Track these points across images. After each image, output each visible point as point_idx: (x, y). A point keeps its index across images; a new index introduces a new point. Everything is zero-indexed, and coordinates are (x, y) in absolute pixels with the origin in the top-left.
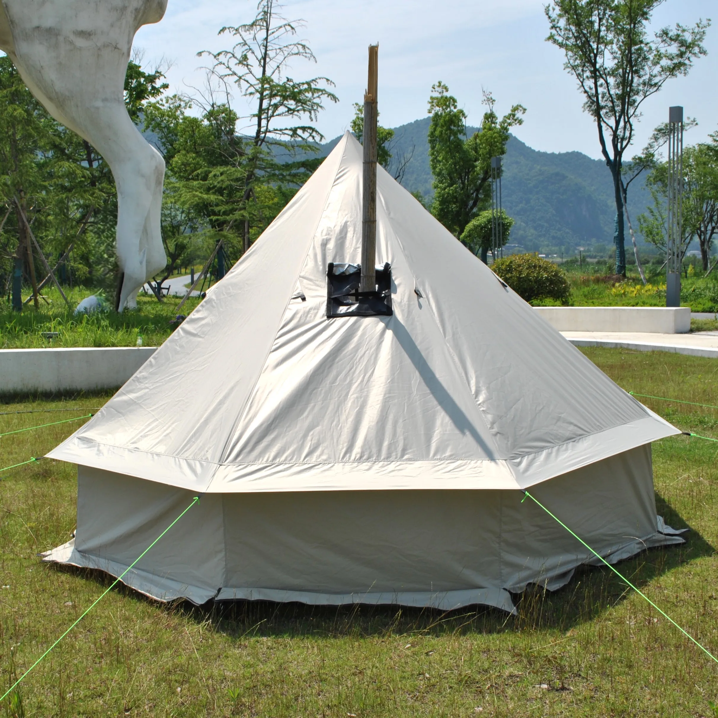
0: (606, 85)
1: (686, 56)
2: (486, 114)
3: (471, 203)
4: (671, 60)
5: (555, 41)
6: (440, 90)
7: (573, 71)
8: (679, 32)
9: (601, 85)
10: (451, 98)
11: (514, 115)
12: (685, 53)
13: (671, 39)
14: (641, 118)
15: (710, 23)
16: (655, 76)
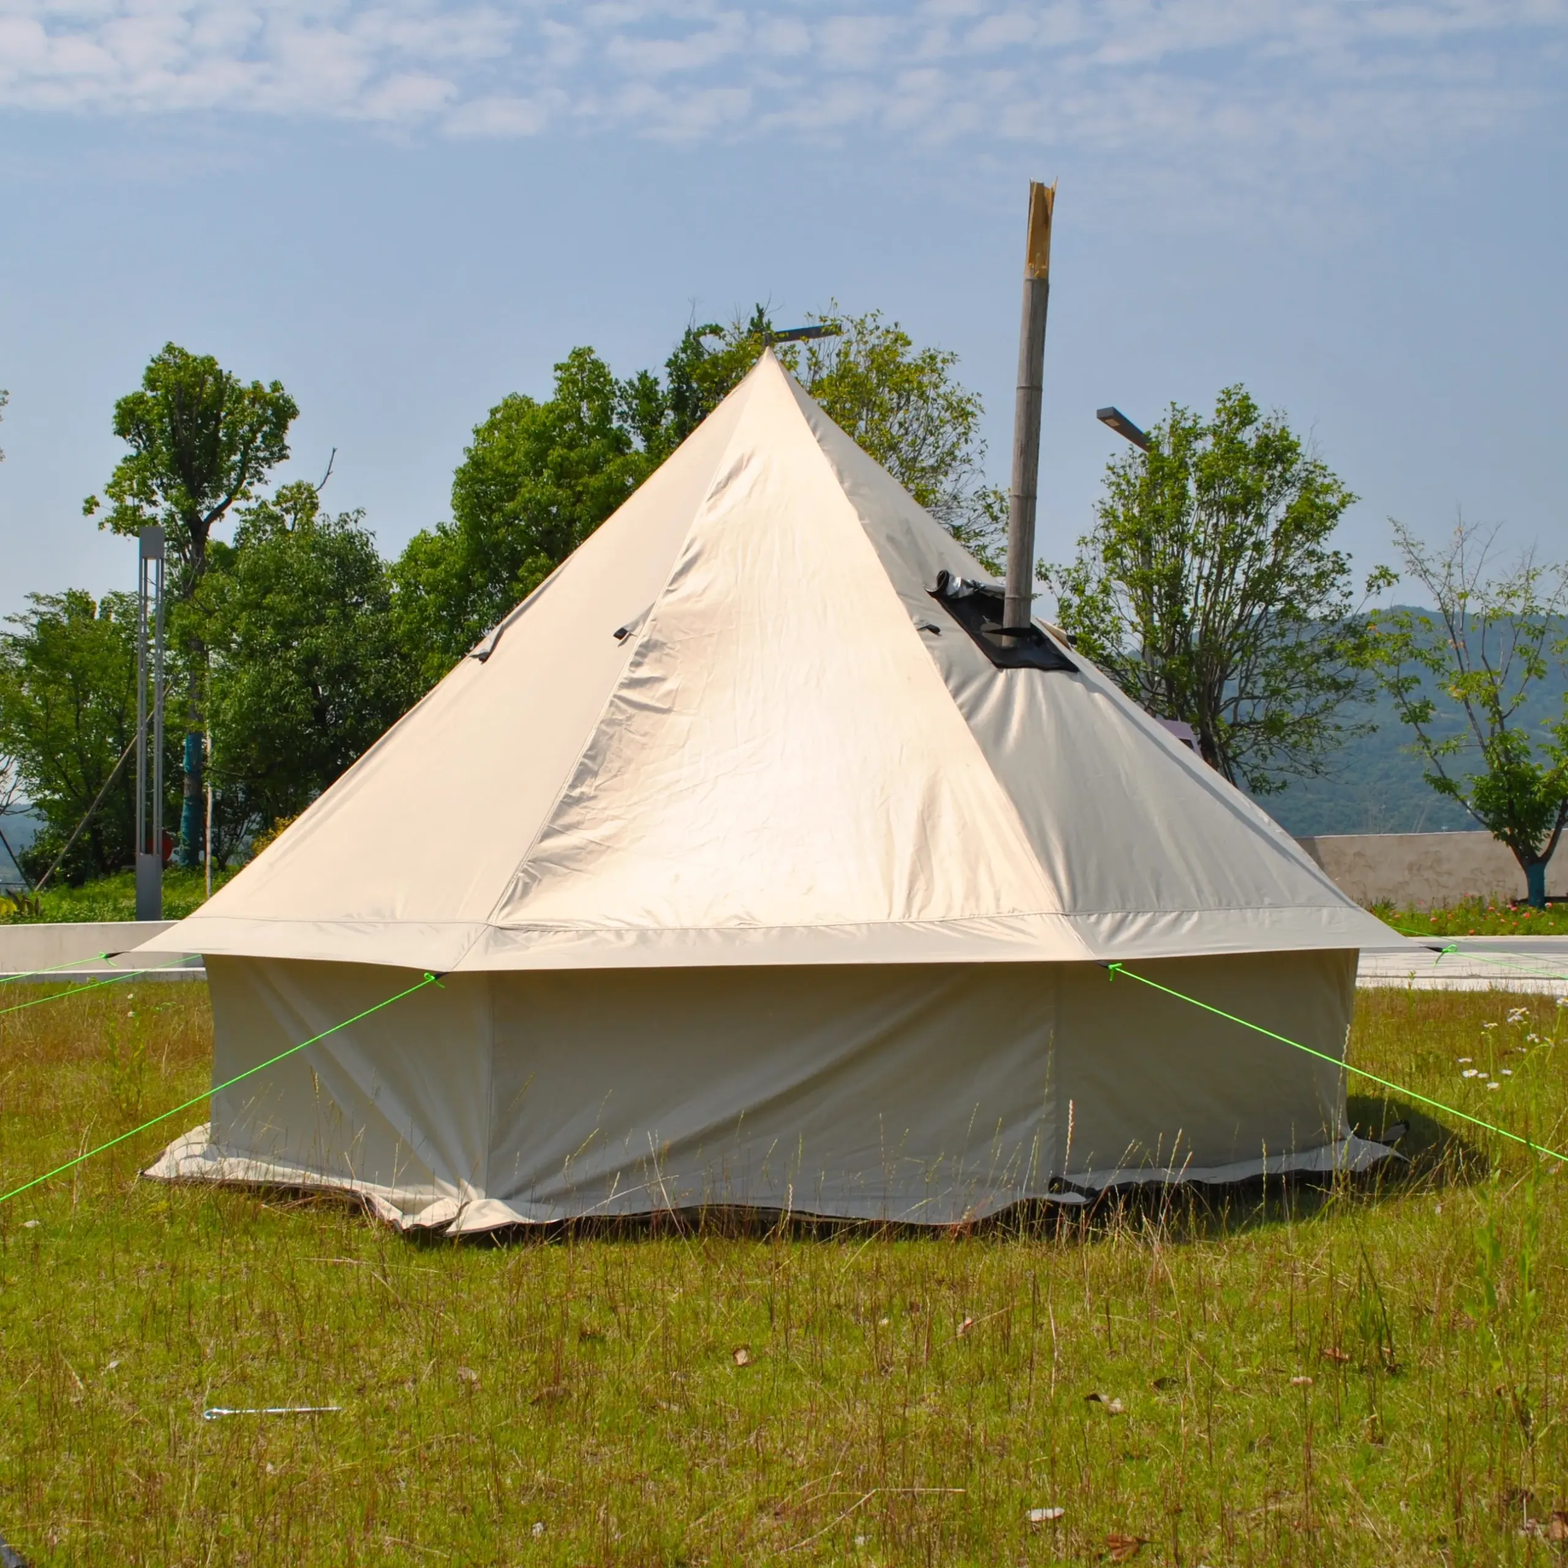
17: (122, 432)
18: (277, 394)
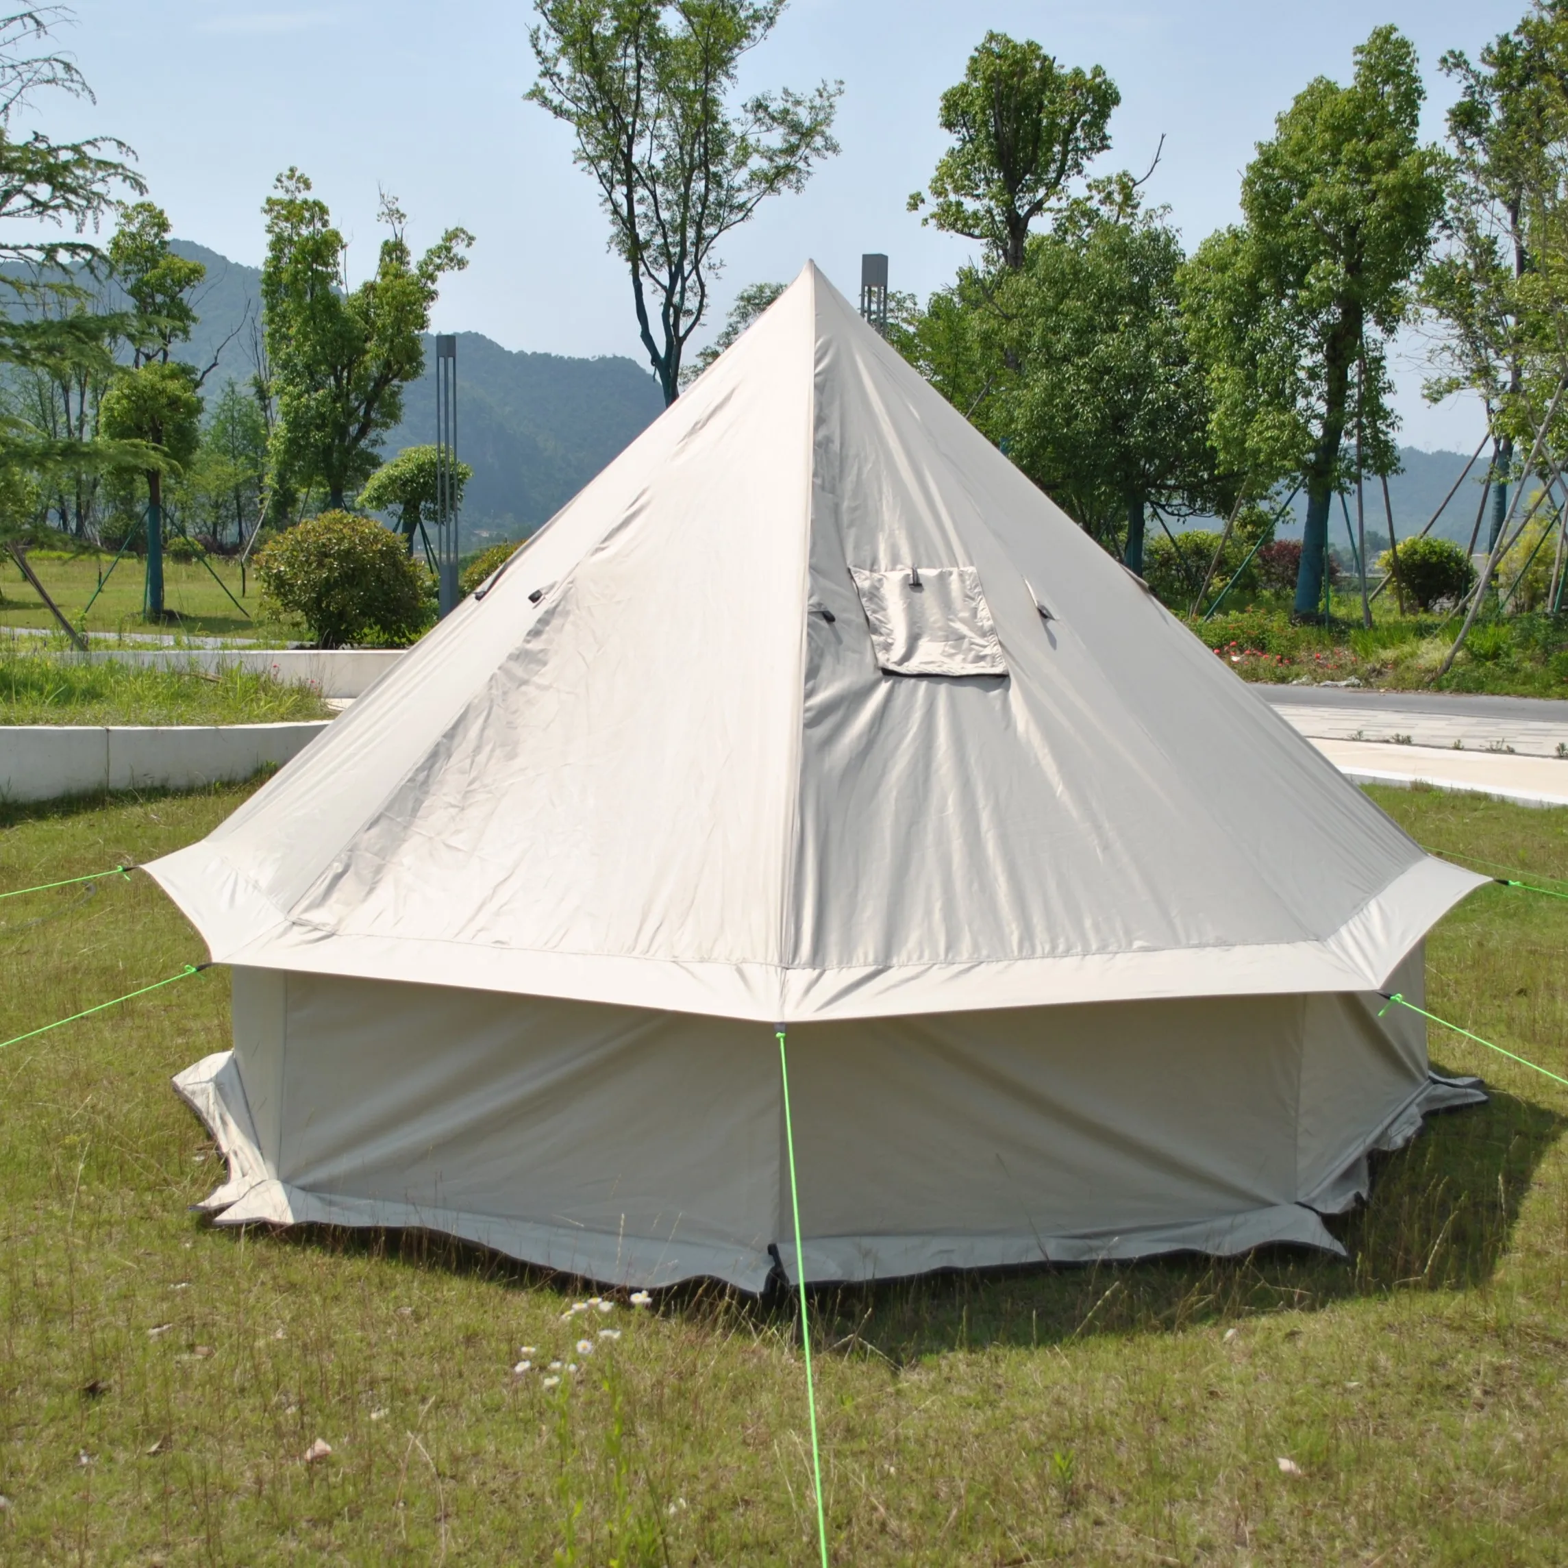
0: (651, 200)
1: (800, 152)
2: (386, 243)
3: (353, 429)
4: (771, 160)
5: (545, 102)
6: (291, 184)
7: (592, 169)
8: (789, 105)
9: (642, 200)
10: (316, 203)
11: (448, 249)
12: (798, 147)
13: (773, 118)
14: (720, 272)
15: (843, 88)
16: (739, 190)
17: (949, 125)
18: (1098, 80)
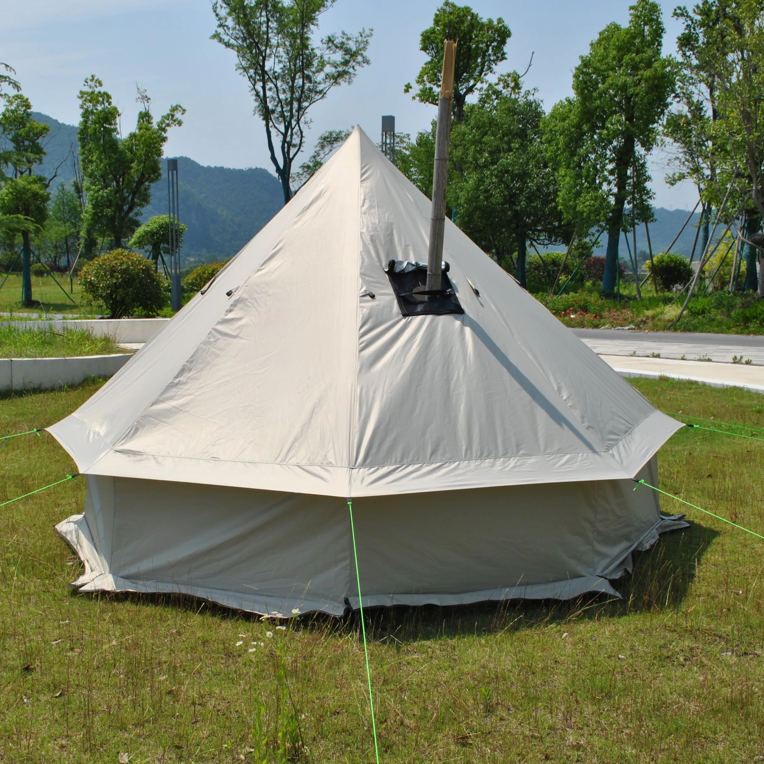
0: (275, 89)
1: (350, 64)
2: (141, 113)
3: (126, 208)
4: (336, 67)
5: (221, 40)
6: (92, 84)
7: (245, 73)
8: (344, 40)
9: (270, 89)
10: (105, 93)
11: (173, 116)
12: (349, 61)
13: (337, 47)
14: (311, 125)
15: (372, 32)
16: (320, 83)
17: (424, 49)
18: (500, 25)
